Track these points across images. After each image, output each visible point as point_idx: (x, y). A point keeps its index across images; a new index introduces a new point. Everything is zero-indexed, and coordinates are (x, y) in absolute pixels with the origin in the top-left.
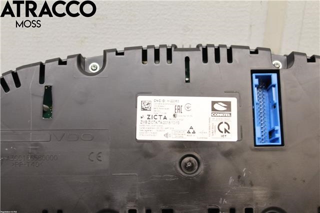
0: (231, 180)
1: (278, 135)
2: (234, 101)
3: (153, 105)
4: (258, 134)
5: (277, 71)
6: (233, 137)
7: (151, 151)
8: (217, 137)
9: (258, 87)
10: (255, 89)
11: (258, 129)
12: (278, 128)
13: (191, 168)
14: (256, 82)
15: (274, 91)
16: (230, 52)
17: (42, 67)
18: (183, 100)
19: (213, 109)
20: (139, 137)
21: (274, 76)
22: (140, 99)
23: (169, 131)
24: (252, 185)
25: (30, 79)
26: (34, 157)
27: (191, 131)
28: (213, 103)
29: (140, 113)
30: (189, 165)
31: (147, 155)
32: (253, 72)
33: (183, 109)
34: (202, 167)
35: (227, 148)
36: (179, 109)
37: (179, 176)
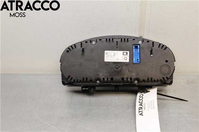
0: (127, 71)
1: (139, 61)
2: (128, 52)
3: (108, 53)
4: (134, 60)
5: (139, 45)
6: (128, 61)
7: (108, 64)
8: (124, 61)
9: (135, 48)
10: (134, 49)
11: (134, 59)
12: (139, 59)
13: (118, 68)
14: (134, 47)
15: (139, 49)
16: (128, 39)
17: (81, 43)
18: (116, 52)
19: (123, 54)
20: (105, 61)
21: (139, 46)
22: (105, 51)
23: (112, 59)
24: (132, 72)
25: (79, 47)
26: (80, 65)
27: (118, 59)
28: (123, 52)
29: (105, 55)
30: (117, 67)
31: (107, 65)
32: (133, 45)
33: (116, 54)
34: (120, 68)
35: (126, 64)
36: (115, 54)
37: (115, 70)
